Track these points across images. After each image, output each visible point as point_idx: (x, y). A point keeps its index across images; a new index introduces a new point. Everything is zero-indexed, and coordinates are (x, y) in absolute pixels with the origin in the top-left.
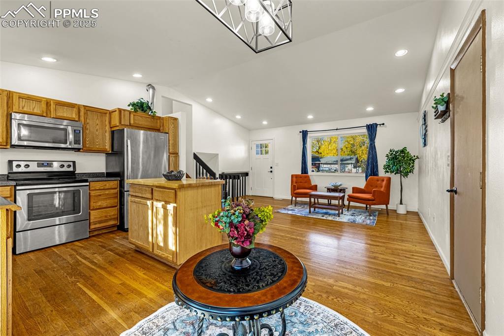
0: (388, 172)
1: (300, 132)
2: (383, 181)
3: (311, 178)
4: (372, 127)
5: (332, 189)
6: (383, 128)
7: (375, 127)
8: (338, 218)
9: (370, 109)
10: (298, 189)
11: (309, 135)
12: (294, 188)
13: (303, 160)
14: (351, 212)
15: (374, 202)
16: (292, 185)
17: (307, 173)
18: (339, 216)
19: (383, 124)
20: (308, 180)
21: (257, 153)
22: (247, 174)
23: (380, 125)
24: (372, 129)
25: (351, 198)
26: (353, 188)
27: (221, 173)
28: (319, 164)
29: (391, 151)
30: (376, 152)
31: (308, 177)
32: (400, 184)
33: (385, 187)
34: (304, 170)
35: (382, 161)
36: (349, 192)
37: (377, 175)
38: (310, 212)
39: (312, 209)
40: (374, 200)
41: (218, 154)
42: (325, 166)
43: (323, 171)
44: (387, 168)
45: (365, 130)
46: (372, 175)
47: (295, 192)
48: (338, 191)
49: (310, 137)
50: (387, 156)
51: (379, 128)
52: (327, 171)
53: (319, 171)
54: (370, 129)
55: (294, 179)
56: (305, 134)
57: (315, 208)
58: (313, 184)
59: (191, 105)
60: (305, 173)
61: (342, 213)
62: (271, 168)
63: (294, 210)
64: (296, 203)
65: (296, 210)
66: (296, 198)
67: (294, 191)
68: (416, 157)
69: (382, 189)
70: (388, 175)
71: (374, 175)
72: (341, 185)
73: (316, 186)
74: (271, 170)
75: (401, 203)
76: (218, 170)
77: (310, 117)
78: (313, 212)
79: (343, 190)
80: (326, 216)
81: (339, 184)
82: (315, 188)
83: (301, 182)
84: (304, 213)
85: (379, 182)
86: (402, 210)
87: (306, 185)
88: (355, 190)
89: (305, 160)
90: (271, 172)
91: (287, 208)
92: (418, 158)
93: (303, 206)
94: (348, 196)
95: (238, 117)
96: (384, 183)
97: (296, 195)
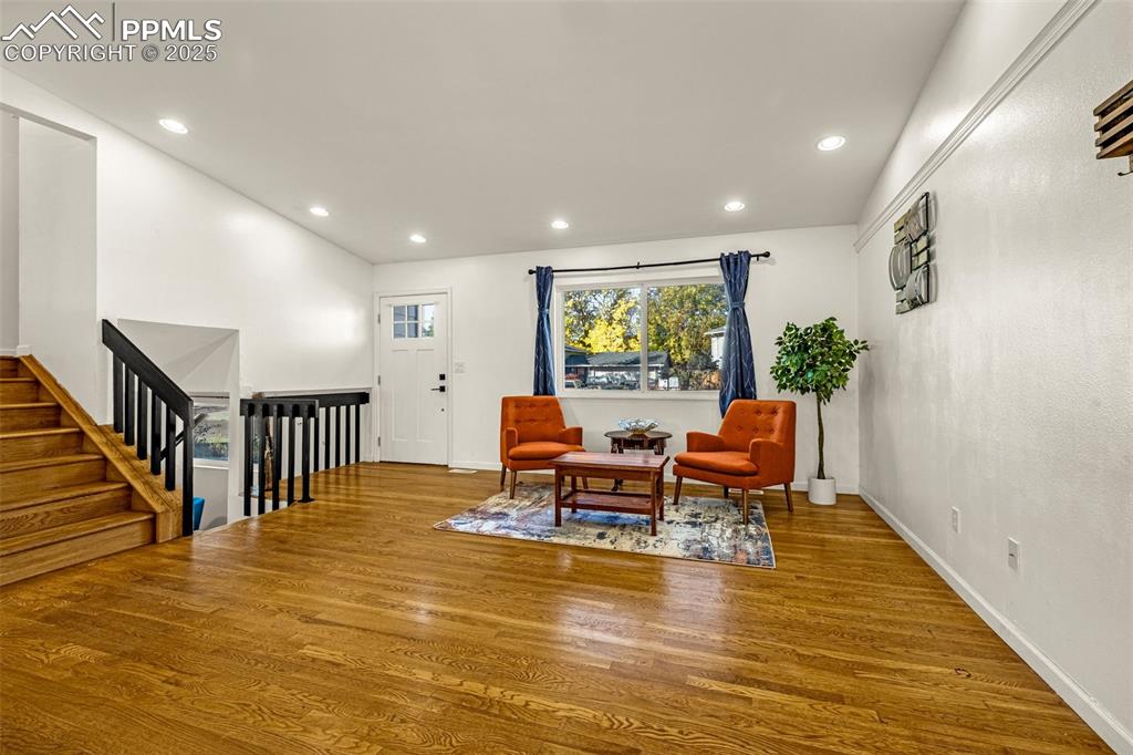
0: (784, 387)
1: (531, 272)
2: (774, 412)
3: (563, 406)
4: (736, 263)
5: (625, 440)
6: (767, 265)
7: (745, 261)
8: (652, 540)
9: (734, 206)
10: (521, 441)
11: (559, 282)
12: (509, 440)
13: (538, 353)
14: (687, 510)
15: (756, 478)
16: (502, 430)
17: (552, 394)
18: (654, 533)
19: (767, 255)
20: (554, 411)
21: (398, 334)
22: (363, 398)
23: (758, 256)
24: (736, 267)
25: (683, 466)
26: (690, 436)
27: (248, 396)
28: (586, 368)
29: (788, 329)
30: (747, 332)
31: (555, 403)
32: (817, 421)
33: (781, 431)
34: (543, 383)
35: (765, 356)
36: (677, 447)
37: (752, 396)
38: (558, 522)
39: (566, 512)
40: (754, 474)
41: (237, 331)
42: (599, 374)
43: (595, 385)
44: (782, 375)
45: (715, 272)
46: (738, 397)
47: (512, 452)
48: (646, 444)
49: (560, 288)
50: (780, 344)
51: (754, 267)
52: (604, 386)
53: (584, 385)
54: (732, 265)
55: (512, 411)
56: (544, 278)
57: (575, 507)
58: (569, 424)
59: (94, 138)
60: (545, 393)
61: (661, 518)
62: (442, 377)
63: (506, 515)
64: (515, 489)
65: (514, 513)
66: (514, 470)
67: (508, 450)
68: (860, 346)
69: (774, 438)
70: (788, 395)
71: (744, 397)
72: (651, 427)
73: (579, 431)
74: (442, 383)
75: (821, 475)
76: (237, 386)
77: (560, 224)
78: (569, 520)
79: (657, 443)
80: (612, 533)
81: (645, 423)
82: (575, 438)
83: (532, 420)
84: (537, 528)
85: (762, 417)
86: (823, 495)
87: (549, 429)
88: (697, 441)
89: (545, 355)
90: (442, 389)
91: (482, 506)
92: (865, 348)
93: (536, 495)
94: (676, 459)
95: (319, 211)
96: (779, 419)
97: (516, 462)
